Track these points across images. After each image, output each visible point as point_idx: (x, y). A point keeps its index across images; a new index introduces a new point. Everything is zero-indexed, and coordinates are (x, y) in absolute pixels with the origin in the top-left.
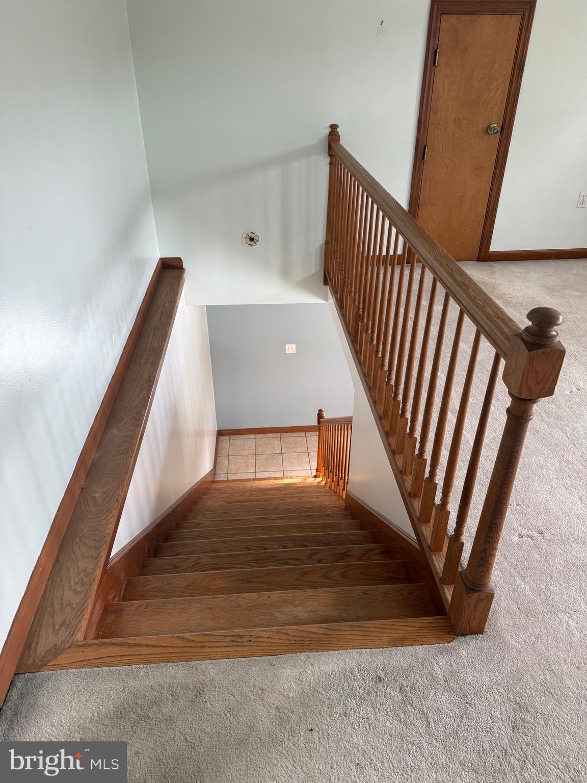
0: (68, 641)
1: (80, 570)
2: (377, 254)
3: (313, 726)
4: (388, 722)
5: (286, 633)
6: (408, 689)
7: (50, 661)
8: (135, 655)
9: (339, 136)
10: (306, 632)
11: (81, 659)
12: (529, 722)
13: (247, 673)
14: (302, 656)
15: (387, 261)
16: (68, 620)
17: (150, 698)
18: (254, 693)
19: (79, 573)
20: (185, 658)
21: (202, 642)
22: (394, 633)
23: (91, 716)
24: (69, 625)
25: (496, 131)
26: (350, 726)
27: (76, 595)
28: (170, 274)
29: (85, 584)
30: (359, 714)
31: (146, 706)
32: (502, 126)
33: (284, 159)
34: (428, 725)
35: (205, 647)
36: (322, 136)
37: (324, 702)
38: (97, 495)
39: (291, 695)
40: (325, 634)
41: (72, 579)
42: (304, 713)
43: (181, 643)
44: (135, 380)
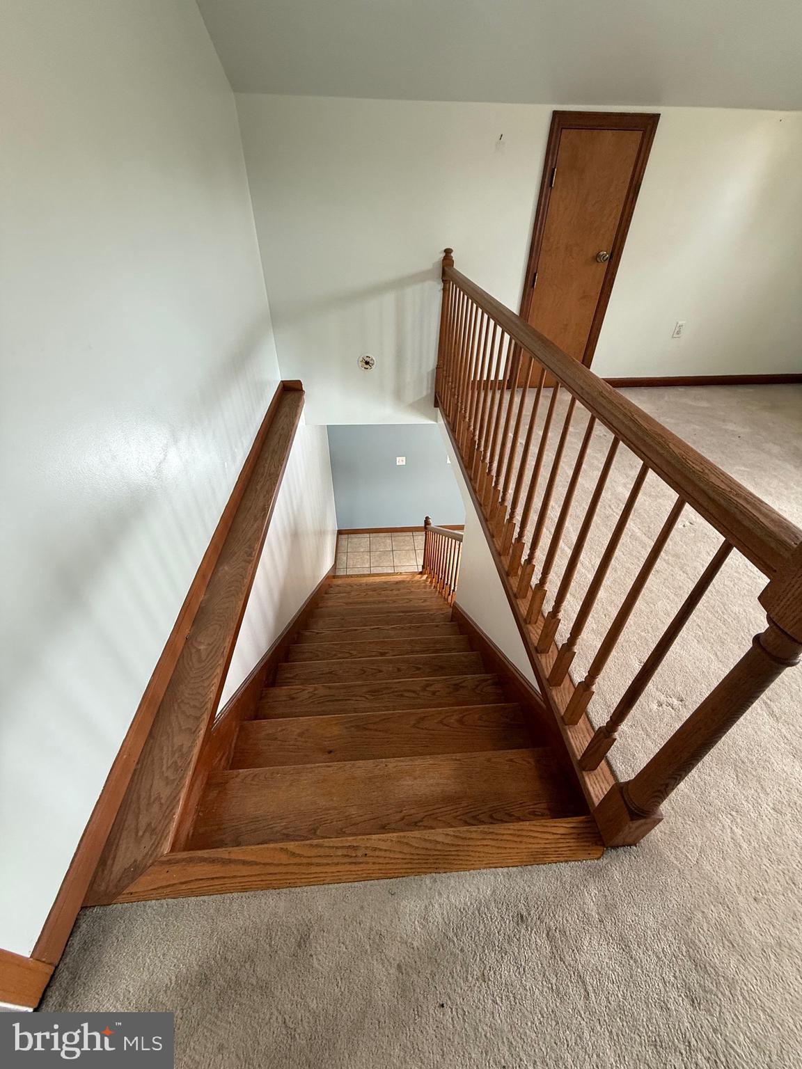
0: (151, 855)
1: (174, 749)
2: (478, 379)
3: (444, 999)
4: (537, 990)
5: (407, 844)
6: (557, 935)
7: (126, 886)
8: (229, 877)
9: (453, 261)
10: (431, 841)
11: (164, 883)
12: (711, 992)
13: (362, 908)
14: (427, 880)
15: (487, 386)
16: (154, 821)
17: (243, 949)
18: (371, 942)
19: (173, 753)
20: (288, 881)
21: (309, 857)
22: (533, 844)
23: (167, 981)
24: (154, 830)
25: (605, 258)
26: (490, 997)
27: (167, 784)
28: (290, 396)
29: (178, 770)
30: (501, 977)
31: (237, 964)
32: (612, 252)
33: (400, 284)
34: (587, 997)
35: (312, 864)
36: (437, 260)
37: (455, 956)
38: (202, 647)
39: (415, 944)
40: (453, 845)
41: (165, 761)
42: (433, 974)
43: (284, 859)
44: (250, 508)
